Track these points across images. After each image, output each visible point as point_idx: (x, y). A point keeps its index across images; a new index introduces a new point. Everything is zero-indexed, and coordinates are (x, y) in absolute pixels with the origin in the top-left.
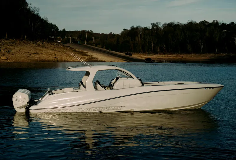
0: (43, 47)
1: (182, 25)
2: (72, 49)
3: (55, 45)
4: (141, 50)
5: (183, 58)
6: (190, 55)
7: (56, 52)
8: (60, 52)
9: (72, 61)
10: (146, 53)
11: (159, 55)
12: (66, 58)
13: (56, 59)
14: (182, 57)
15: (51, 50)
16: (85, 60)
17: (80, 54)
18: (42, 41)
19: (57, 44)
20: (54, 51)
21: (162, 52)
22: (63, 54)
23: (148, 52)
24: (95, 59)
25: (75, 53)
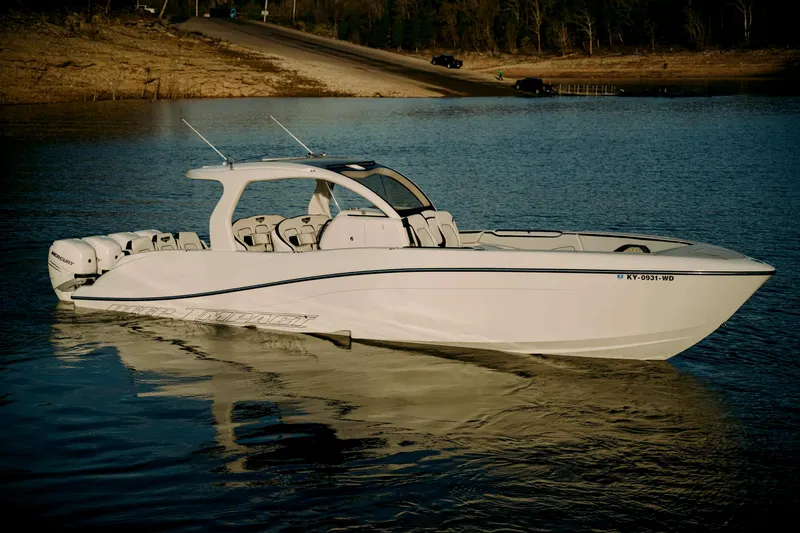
0: (93, 36)
2: (211, 44)
3: (139, 25)
4: (490, 40)
5: (668, 69)
6: (699, 56)
7: (147, 58)
8: (165, 56)
9: (217, 97)
10: (510, 53)
11: (569, 62)
12: (191, 83)
13: (151, 88)
14: (665, 66)
15: (129, 48)
16: (270, 89)
17: (247, 64)
18: (86, 13)
19: (149, 23)
20: (140, 54)
21: (579, 46)
22: (180, 66)
23: (519, 46)
24: (310, 85)
25: (228, 63)
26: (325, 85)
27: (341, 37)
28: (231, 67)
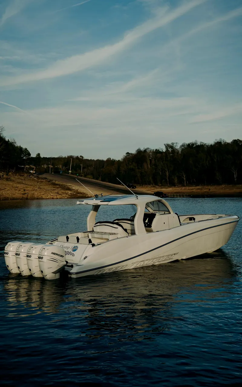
0: (8, 180)
1: (207, 146)
2: (49, 181)
3: (25, 176)
4: (152, 181)
5: (211, 191)
6: (221, 187)
7: (25, 186)
8: (31, 185)
9: (48, 199)
10: (158, 185)
11: (177, 188)
12: (40, 194)
13: (25, 196)
14: (210, 190)
15: (19, 183)
16: (68, 196)
17: (61, 188)
18: (7, 172)
19: (29, 175)
20: (22, 185)
21: (181, 183)
22: (36, 189)
23: (161, 183)
24: (82, 194)
25: (54, 188)
26: (87, 194)
27: (102, 180)
28: (55, 189)
